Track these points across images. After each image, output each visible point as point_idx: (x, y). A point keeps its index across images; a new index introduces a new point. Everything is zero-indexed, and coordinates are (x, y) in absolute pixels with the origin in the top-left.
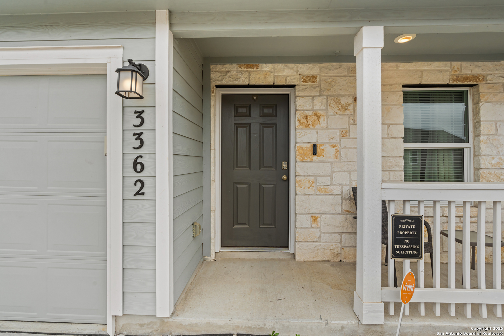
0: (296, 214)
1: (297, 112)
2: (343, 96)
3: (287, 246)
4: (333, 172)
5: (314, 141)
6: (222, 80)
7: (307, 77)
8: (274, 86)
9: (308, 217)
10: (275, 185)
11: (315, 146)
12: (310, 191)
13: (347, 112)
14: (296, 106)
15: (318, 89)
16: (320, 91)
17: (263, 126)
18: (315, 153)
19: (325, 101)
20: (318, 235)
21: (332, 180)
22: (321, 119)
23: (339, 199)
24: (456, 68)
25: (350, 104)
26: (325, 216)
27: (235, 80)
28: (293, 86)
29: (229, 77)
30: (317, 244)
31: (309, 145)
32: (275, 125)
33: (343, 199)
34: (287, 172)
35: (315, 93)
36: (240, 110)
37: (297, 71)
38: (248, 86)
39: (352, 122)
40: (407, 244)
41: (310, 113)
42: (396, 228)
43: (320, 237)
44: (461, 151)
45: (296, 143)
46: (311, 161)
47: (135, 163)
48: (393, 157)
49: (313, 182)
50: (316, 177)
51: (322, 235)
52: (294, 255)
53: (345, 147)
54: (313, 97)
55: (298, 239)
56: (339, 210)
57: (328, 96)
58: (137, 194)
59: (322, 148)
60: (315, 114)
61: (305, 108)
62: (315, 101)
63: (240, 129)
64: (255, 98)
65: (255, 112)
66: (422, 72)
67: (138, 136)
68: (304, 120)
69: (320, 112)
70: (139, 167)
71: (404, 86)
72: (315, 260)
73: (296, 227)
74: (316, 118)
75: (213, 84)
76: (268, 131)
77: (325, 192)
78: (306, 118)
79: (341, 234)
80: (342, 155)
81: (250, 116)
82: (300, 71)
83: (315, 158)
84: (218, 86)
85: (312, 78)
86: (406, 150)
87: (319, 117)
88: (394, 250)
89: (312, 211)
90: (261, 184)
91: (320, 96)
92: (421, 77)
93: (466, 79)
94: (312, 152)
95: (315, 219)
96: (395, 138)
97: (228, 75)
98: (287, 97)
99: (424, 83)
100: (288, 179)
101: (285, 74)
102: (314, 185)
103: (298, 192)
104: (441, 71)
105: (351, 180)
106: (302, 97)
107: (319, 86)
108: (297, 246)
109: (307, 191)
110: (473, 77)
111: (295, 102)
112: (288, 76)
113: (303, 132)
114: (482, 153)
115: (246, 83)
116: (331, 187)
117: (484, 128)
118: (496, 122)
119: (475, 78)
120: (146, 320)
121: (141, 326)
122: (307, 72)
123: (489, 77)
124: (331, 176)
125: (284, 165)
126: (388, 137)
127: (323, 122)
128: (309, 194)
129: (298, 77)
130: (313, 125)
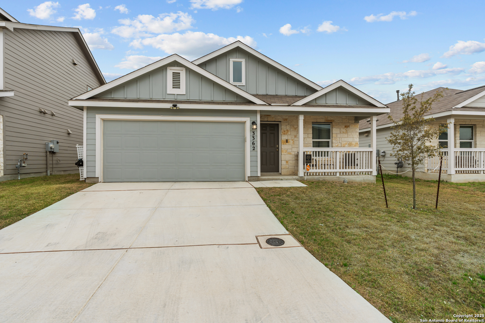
0: (281, 161)
1: (282, 130)
2: (295, 125)
3: (279, 172)
4: (292, 148)
5: (287, 138)
7: (285, 119)
8: (275, 121)
10: (274, 152)
11: (287, 140)
12: (286, 154)
13: (296, 130)
14: (281, 128)
16: (288, 123)
17: (271, 133)
18: (287, 142)
19: (290, 126)
20: (288, 167)
22: (289, 132)
23: (294, 156)
24: (326, 118)
25: (297, 127)
26: (290, 161)
27: (264, 119)
28: (280, 122)
30: (288, 170)
31: (285, 140)
32: (274, 133)
33: (295, 156)
34: (278, 148)
36: (264, 128)
37: (282, 117)
38: (267, 121)
39: (298, 133)
40: (308, 160)
41: (285, 130)
42: (306, 157)
44: (329, 142)
45: (281, 139)
46: (286, 145)
47: (253, 143)
48: (309, 143)
50: (287, 149)
52: (281, 173)
53: (296, 140)
54: (286, 125)
55: (282, 168)
56: (294, 159)
57: (291, 125)
58: (253, 150)
59: (289, 141)
60: (287, 130)
61: (284, 128)
63: (263, 134)
65: (268, 129)
66: (317, 118)
67: (253, 137)
68: (284, 132)
69: (288, 130)
71: (312, 122)
72: (287, 174)
73: (281, 165)
74: (287, 131)
76: (272, 135)
77: (290, 154)
79: (295, 166)
80: (295, 143)
81: (266, 130)
83: (287, 143)
85: (286, 119)
86: (313, 142)
87: (288, 131)
88: (306, 162)
89: (286, 160)
90: (270, 152)
91: (288, 125)
92: (317, 120)
93: (329, 121)
94: (286, 142)
95: (287, 162)
96: (310, 138)
98: (278, 124)
99: (318, 122)
100: (278, 151)
101: (278, 118)
102: (287, 152)
103: (282, 154)
104: (322, 118)
105: (297, 150)
106: (283, 125)
108: (282, 170)
109: (285, 154)
111: (281, 126)
112: (279, 118)
113: (284, 136)
114: (333, 142)
115: (267, 120)
116: (292, 153)
117: (334, 135)
118: (337, 133)
119: (332, 120)
120: (254, 178)
121: (253, 179)
122: (285, 118)
123: (335, 121)
124: (292, 149)
125: (277, 146)
126: (308, 138)
127: (289, 133)
128: (285, 155)
129: (282, 119)
130: (286, 134)
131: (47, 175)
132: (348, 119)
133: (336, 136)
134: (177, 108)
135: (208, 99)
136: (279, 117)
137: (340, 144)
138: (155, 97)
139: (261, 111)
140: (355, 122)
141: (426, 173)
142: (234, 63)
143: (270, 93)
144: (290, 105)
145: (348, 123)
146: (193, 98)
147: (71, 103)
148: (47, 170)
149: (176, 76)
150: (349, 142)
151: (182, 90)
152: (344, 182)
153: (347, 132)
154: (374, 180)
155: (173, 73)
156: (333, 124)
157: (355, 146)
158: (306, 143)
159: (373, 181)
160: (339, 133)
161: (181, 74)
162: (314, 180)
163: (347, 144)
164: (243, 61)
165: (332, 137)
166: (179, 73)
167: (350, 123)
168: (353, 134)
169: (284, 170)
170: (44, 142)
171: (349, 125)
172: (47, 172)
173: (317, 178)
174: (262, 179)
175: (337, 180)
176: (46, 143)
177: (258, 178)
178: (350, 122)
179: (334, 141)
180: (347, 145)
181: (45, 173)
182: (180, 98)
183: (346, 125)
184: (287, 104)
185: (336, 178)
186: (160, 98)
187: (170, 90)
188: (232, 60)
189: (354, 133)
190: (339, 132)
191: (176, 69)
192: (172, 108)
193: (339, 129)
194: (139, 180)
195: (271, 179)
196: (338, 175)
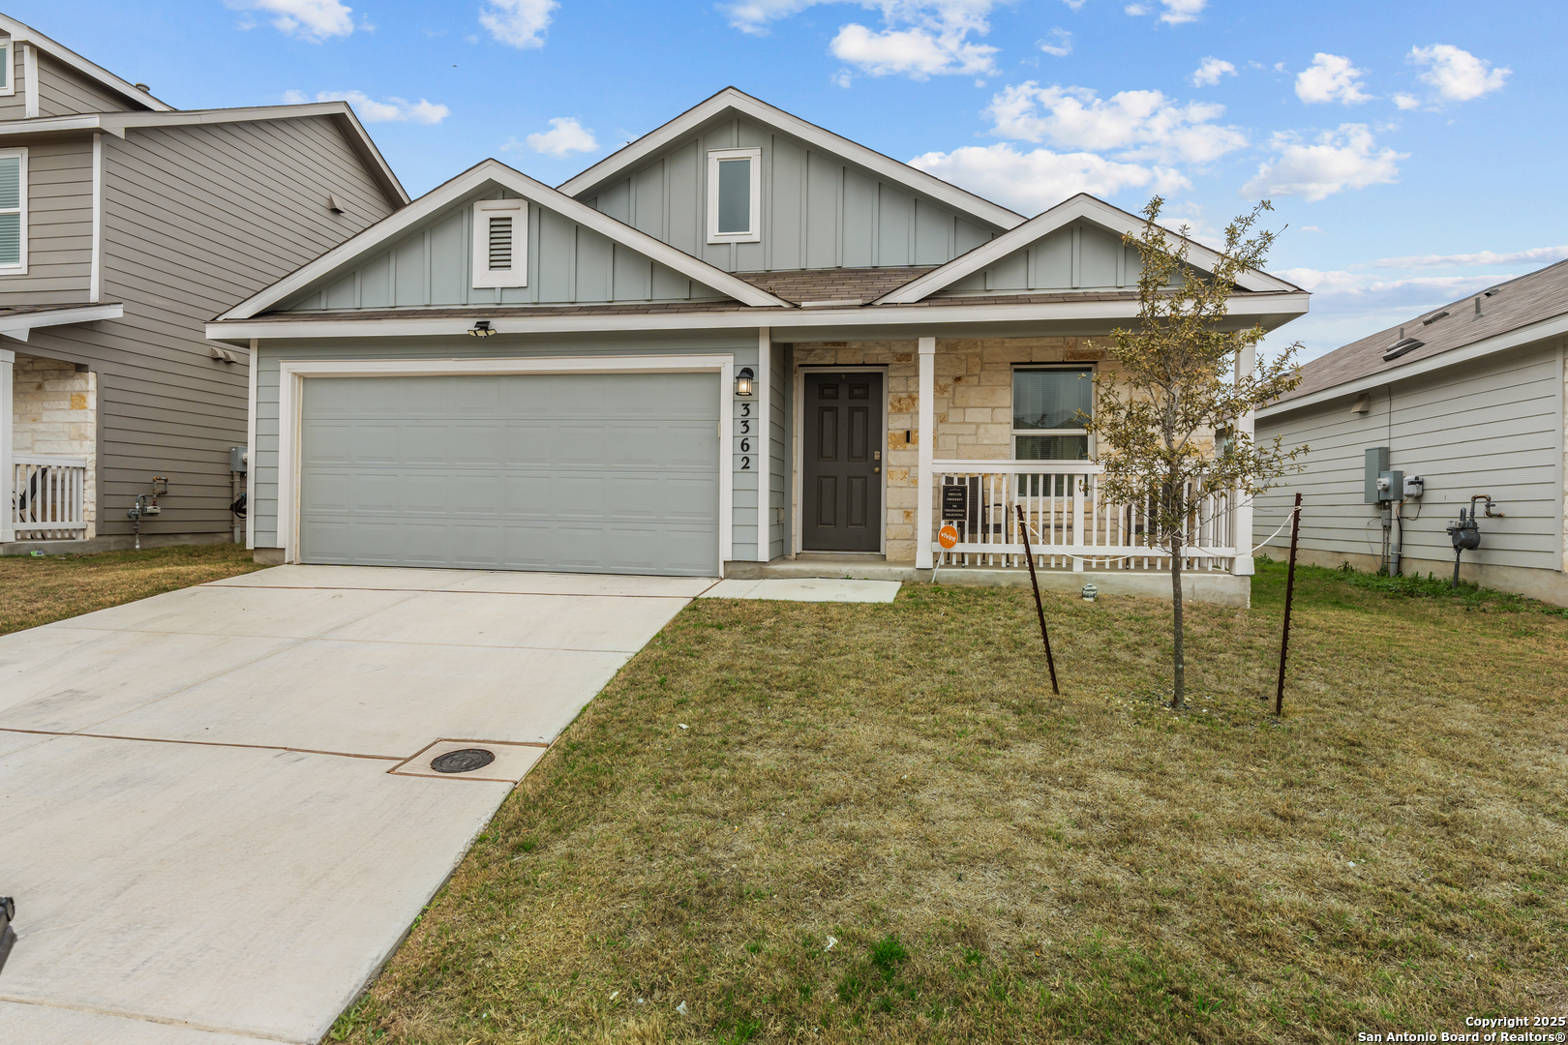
0: (888, 508)
1: (891, 395)
2: (942, 376)
3: (878, 551)
5: (908, 427)
6: (805, 359)
7: (901, 355)
8: (864, 365)
9: (901, 512)
10: (866, 478)
11: (908, 433)
12: (903, 483)
13: (946, 395)
14: (889, 388)
15: (913, 369)
17: (852, 410)
18: (908, 441)
20: (911, 533)
22: (916, 402)
24: (1071, 344)
25: (949, 385)
28: (887, 365)
29: (814, 359)
30: (909, 543)
31: (902, 432)
32: (867, 408)
34: (879, 463)
35: (910, 373)
36: (826, 391)
37: (890, 350)
38: (835, 365)
39: (952, 405)
40: (954, 508)
41: (904, 395)
42: (945, 496)
43: (913, 534)
44: (1084, 439)
45: (889, 430)
46: (905, 450)
47: (743, 444)
48: (997, 445)
49: (906, 473)
50: (910, 467)
52: (886, 557)
53: (943, 434)
54: (907, 378)
55: (890, 539)
58: (744, 468)
59: (917, 434)
60: (910, 397)
61: (898, 390)
62: (909, 382)
63: (825, 413)
64: (843, 376)
65: (844, 392)
66: (1031, 348)
67: (745, 423)
68: (897, 404)
69: (915, 395)
70: (745, 447)
71: (1012, 364)
73: (888, 524)
74: (909, 401)
75: (796, 363)
76: (858, 416)
78: (899, 402)
80: (940, 442)
81: (837, 398)
82: (893, 348)
83: (909, 446)
84: (800, 366)
85: (907, 356)
86: (1018, 437)
87: (913, 400)
88: (945, 513)
89: (904, 506)
90: (849, 477)
92: (1029, 355)
93: (1082, 356)
94: (904, 439)
95: (908, 515)
96: (1001, 423)
97: (813, 354)
98: (879, 375)
99: (1034, 360)
100: (880, 472)
101: (876, 352)
102: (907, 476)
103: (890, 485)
104: (1053, 347)
106: (896, 377)
107: (914, 366)
108: (890, 543)
109: (900, 483)
110: (1090, 353)
111: (888, 383)
112: (880, 354)
113: (896, 417)
115: (832, 363)
119: (1094, 353)
120: (748, 567)
121: (745, 572)
122: (899, 349)
123: (1109, 354)
125: (877, 457)
126: (993, 423)
128: (902, 487)
129: (891, 355)
130: (907, 409)
131: (233, 540)
134: (490, 333)
135: (598, 296)
136: (878, 350)
138: (440, 301)
139: (773, 331)
141: (1565, 575)
142: (724, 165)
143: (846, 266)
144: (870, 304)
146: (550, 296)
147: (213, 332)
148: (232, 528)
149: (500, 227)
151: (517, 275)
152: (1083, 596)
154: (1242, 596)
155: (492, 220)
156: (1101, 366)
158: (986, 442)
159: (1238, 600)
161: (513, 223)
162: (976, 582)
164: (753, 155)
166: (510, 219)
169: (897, 542)
170: (225, 446)
172: (233, 532)
173: (990, 576)
174: (775, 572)
175: (1070, 587)
176: (232, 448)
177: (761, 570)
181: (226, 536)
182: (511, 300)
184: (860, 302)
185: (1066, 581)
186: (453, 301)
187: (482, 275)
188: (715, 159)
191: (499, 207)
192: (473, 334)
194: (394, 562)
195: (806, 572)
196: (1078, 567)
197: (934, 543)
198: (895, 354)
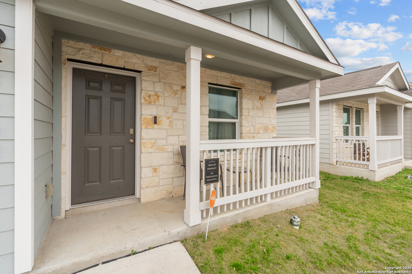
0: (141, 168)
1: (143, 92)
2: (175, 84)
3: (133, 194)
4: (168, 136)
5: (155, 114)
6: (75, 55)
7: (151, 67)
8: (124, 69)
9: (151, 169)
10: (123, 147)
11: (155, 118)
12: (152, 150)
13: (177, 96)
14: (141, 87)
15: (158, 77)
16: (159, 79)
17: (114, 99)
18: (155, 123)
19: (162, 86)
20: (157, 182)
21: (167, 142)
22: (160, 99)
23: (171, 154)
24: (233, 78)
25: (179, 90)
26: (162, 167)
27: (88, 58)
28: (140, 72)
29: (83, 54)
30: (156, 188)
31: (151, 117)
32: (124, 99)
33: (174, 154)
34: (134, 136)
35: (156, 79)
36: (92, 84)
37: (143, 61)
38: (101, 65)
39: (180, 102)
40: (212, 175)
41: (152, 93)
43: (159, 182)
44: (234, 124)
45: (141, 115)
46: (153, 128)
49: (154, 144)
50: (156, 140)
51: (161, 181)
52: (139, 199)
53: (176, 119)
54: (154, 82)
55: (143, 186)
56: (171, 161)
57: (165, 83)
59: (160, 119)
60: (156, 95)
61: (149, 89)
62: (156, 85)
63: (91, 100)
64: (106, 76)
65: (106, 87)
66: (218, 76)
68: (147, 98)
69: (159, 94)
71: (209, 83)
72: (156, 199)
73: (141, 178)
74: (156, 97)
75: (65, 57)
76: (118, 105)
77: (163, 150)
78: (149, 97)
79: (172, 178)
80: (174, 124)
81: (101, 90)
82: (145, 61)
83: (155, 126)
84: (69, 60)
85: (154, 68)
87: (158, 97)
88: (206, 179)
89: (153, 165)
90: (111, 147)
91: (159, 82)
92: (217, 80)
93: (237, 84)
94: (153, 122)
95: (155, 170)
96: (204, 115)
97: (81, 52)
98: (134, 78)
99: (218, 83)
100: (134, 142)
101: (134, 61)
102: (155, 145)
103: (143, 151)
104: (226, 78)
105: (179, 141)
106: (146, 81)
107: (159, 75)
108: (142, 192)
109: (150, 150)
110: (240, 84)
111: (141, 84)
112: (136, 63)
113: (147, 107)
114: (243, 125)
115: (99, 62)
116: (166, 147)
117: (245, 112)
118: (248, 109)
119: (241, 84)
122: (150, 64)
123: (246, 85)
124: (166, 139)
125: (131, 131)
127: (161, 101)
128: (151, 153)
129: (144, 65)
130: (154, 102)
132: (264, 85)
133: (247, 114)
137: (253, 128)
140: (272, 93)
141: (334, 165)
145: (264, 92)
150: (264, 125)
153: (262, 108)
156: (244, 91)
157: (272, 132)
160: (251, 109)
163: (262, 128)
165: (241, 116)
167: (265, 92)
168: (269, 111)
169: (148, 189)
171: (263, 95)
178: (266, 90)
179: (244, 123)
180: (262, 131)
183: (261, 95)
185: (265, 208)
189: (271, 110)
190: (251, 107)
193: (252, 102)
196: (269, 199)
197: (202, 203)
198: (146, 66)
